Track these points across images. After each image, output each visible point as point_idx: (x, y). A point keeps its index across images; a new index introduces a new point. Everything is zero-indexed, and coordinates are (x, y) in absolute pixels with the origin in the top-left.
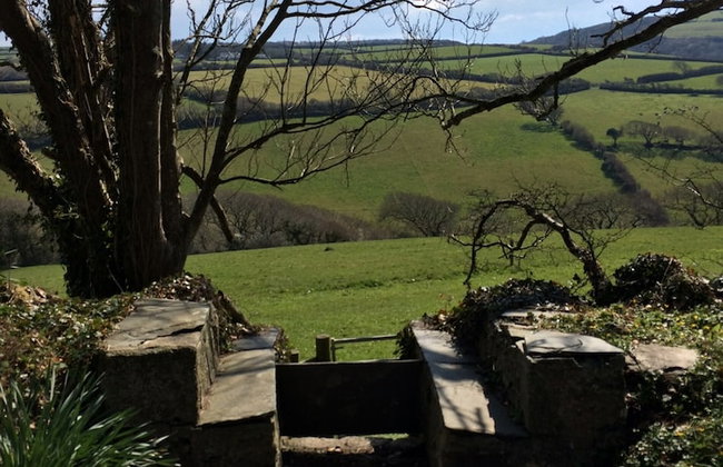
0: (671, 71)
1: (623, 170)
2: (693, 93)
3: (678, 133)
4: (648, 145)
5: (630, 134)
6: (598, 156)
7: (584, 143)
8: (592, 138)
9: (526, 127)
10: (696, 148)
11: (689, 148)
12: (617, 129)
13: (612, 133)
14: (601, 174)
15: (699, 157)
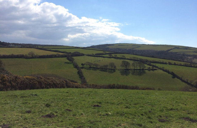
0: (102, 53)
1: (81, 73)
2: (104, 57)
3: (96, 65)
4: (90, 67)
5: (86, 65)
6: (78, 69)
7: (76, 66)
8: (78, 65)
9: (66, 63)
10: (100, 68)
11: (98, 68)
12: (84, 63)
13: (82, 64)
14: (77, 73)
15: (100, 70)
